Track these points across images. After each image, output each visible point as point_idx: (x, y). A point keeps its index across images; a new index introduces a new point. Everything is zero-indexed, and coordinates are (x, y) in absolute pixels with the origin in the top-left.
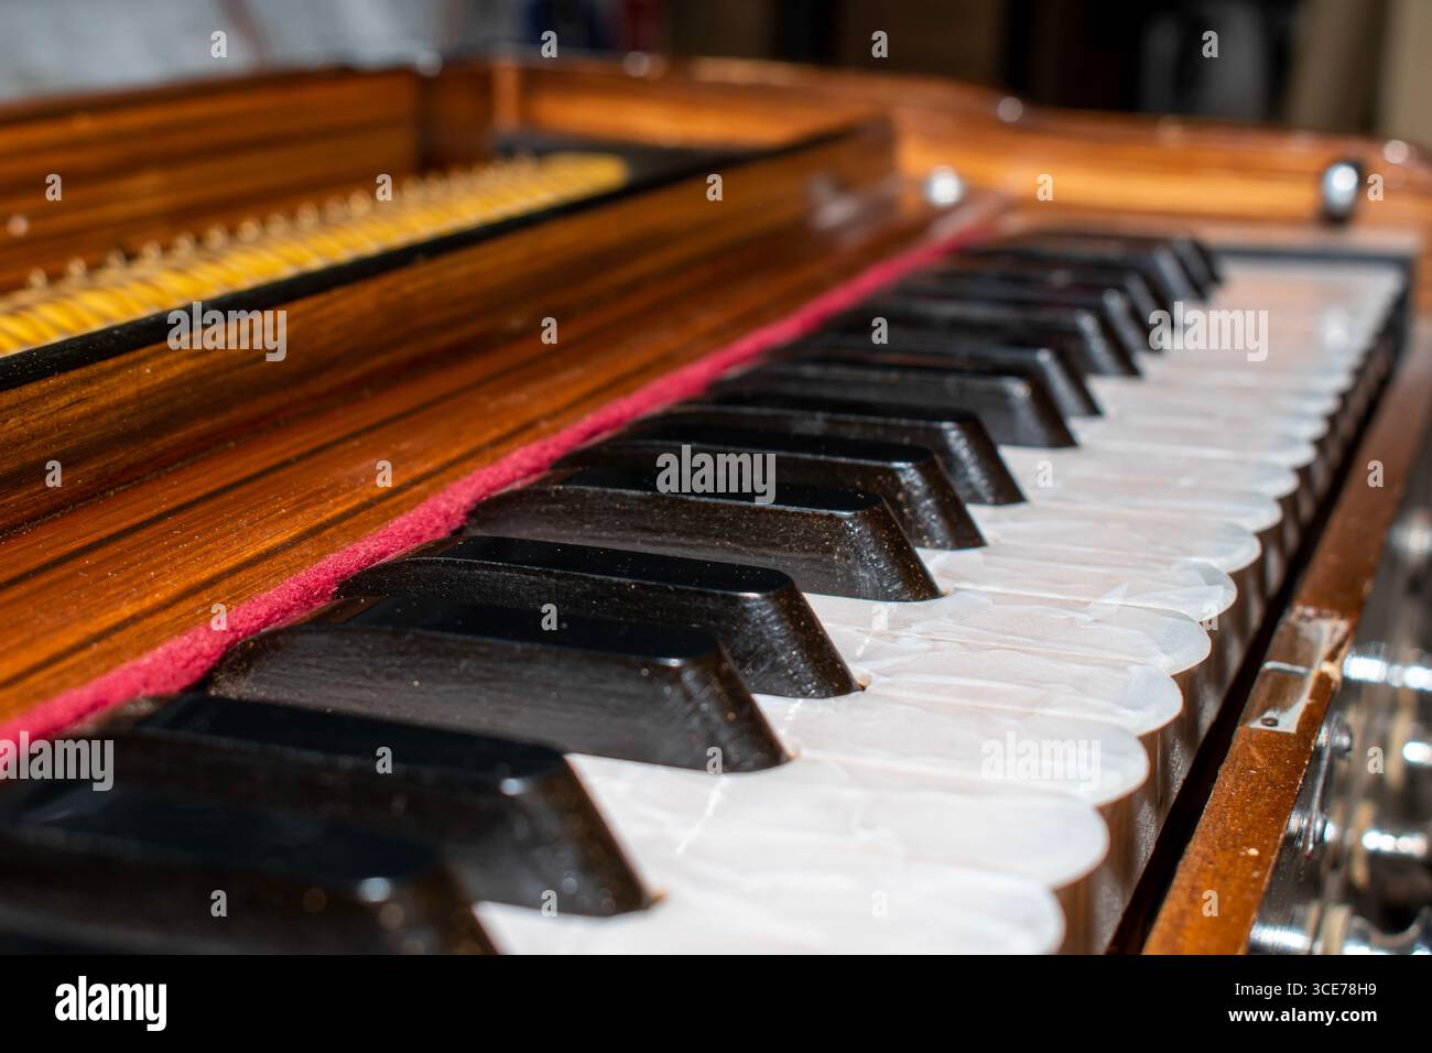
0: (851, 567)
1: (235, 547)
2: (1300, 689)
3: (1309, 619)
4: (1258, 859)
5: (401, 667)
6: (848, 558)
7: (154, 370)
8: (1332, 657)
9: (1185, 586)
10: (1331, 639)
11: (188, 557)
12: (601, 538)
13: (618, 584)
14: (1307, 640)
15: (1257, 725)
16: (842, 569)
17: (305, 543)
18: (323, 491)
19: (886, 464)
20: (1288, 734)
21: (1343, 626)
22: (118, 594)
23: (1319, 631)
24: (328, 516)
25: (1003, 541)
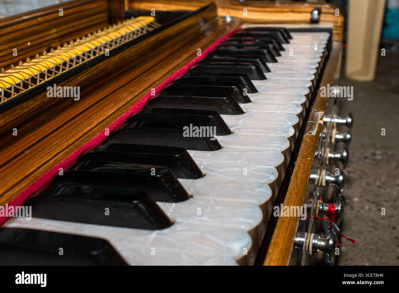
0: (227, 109)
1: (105, 114)
2: (315, 126)
3: (316, 112)
4: (310, 160)
5: (145, 135)
6: (226, 107)
7: (81, 78)
8: (321, 119)
9: (292, 107)
10: (321, 116)
11: (97, 116)
12: (175, 106)
13: (184, 116)
14: (316, 116)
15: (308, 134)
16: (225, 109)
17: (118, 112)
18: (118, 100)
19: (231, 87)
20: (314, 135)
21: (323, 113)
22: (86, 125)
23: (318, 114)
24: (121, 106)
25: (255, 101)
